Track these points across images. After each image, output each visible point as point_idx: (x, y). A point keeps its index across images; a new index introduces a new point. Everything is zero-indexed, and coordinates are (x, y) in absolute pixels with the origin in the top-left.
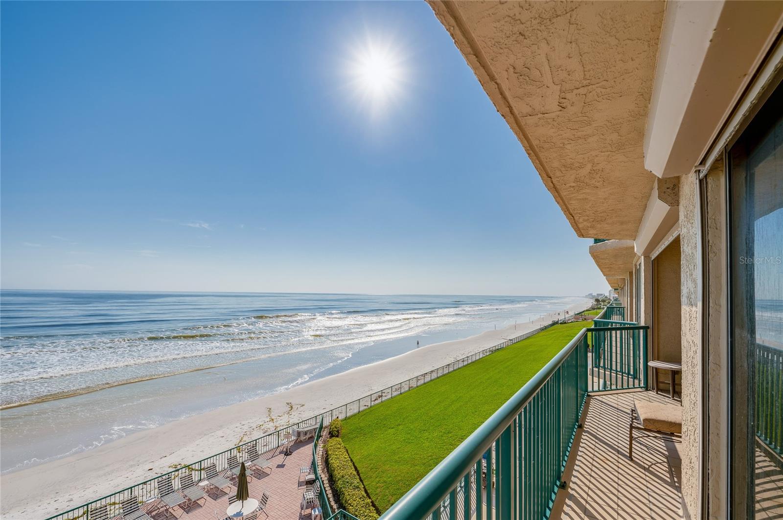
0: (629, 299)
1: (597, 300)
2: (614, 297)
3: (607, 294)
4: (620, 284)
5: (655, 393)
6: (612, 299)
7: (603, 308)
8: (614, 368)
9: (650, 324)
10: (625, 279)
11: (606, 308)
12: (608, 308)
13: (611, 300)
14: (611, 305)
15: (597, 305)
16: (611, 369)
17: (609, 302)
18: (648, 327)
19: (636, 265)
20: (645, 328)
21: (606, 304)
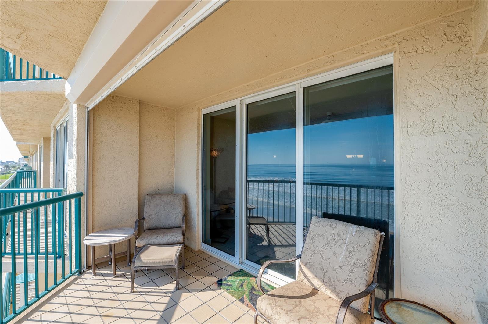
0: (42, 163)
1: (7, 167)
2: (23, 163)
3: (17, 161)
4: (31, 150)
5: (91, 276)
6: (21, 164)
7: (13, 173)
8: (42, 250)
9: (83, 190)
10: (37, 146)
11: (15, 173)
12: (18, 172)
13: (21, 166)
14: (21, 169)
15: (7, 170)
16: (38, 253)
17: (19, 168)
18: (82, 194)
19: (55, 127)
20: (78, 196)
21: (16, 169)
